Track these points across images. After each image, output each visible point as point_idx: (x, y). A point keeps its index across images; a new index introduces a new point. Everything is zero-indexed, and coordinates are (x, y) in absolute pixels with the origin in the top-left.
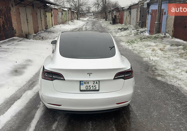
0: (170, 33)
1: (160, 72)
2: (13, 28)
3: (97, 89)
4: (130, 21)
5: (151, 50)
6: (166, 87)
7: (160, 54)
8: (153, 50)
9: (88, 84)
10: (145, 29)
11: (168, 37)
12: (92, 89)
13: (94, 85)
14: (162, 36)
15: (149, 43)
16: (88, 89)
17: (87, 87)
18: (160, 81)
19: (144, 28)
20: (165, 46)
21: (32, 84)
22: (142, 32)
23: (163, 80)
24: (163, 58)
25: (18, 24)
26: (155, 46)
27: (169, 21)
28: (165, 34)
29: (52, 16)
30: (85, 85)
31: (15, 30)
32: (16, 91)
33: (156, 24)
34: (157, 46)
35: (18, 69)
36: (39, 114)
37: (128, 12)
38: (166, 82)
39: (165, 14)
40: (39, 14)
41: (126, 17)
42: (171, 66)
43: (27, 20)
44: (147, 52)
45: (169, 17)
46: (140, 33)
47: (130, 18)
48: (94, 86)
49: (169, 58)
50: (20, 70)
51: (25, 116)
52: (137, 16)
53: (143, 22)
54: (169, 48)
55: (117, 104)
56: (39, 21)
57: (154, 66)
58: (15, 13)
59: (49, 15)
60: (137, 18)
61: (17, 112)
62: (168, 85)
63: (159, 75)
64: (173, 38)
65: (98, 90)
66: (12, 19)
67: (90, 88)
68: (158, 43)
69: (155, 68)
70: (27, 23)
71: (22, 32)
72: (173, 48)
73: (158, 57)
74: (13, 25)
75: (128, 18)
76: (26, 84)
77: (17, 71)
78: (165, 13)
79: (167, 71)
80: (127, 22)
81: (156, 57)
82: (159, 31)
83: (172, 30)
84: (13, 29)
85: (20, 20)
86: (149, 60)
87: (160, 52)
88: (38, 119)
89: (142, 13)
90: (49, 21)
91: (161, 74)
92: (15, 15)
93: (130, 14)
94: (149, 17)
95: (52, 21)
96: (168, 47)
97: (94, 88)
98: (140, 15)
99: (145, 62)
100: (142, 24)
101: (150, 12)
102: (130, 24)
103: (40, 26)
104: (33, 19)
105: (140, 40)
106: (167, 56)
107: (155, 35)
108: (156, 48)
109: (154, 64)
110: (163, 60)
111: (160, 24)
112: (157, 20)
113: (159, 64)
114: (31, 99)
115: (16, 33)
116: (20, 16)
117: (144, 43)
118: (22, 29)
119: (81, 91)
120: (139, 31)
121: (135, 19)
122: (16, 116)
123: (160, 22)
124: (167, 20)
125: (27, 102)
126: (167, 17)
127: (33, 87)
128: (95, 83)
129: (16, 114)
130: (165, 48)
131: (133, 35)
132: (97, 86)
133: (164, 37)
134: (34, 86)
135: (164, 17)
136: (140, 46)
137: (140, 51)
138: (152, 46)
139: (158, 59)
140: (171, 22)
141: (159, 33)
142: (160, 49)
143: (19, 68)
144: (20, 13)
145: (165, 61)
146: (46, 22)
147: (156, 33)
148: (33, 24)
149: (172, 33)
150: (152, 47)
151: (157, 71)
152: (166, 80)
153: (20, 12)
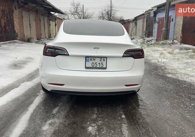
0: (179, 39)
1: (170, 71)
2: (15, 30)
3: (105, 66)
4: (136, 32)
5: (159, 53)
6: (177, 82)
7: (169, 56)
8: (162, 54)
9: (94, 60)
10: (152, 38)
11: (177, 43)
12: (98, 66)
13: (101, 62)
14: (169, 42)
15: (156, 48)
16: (94, 66)
17: (93, 64)
18: (170, 78)
19: (150, 37)
20: (173, 50)
21: (32, 77)
22: (149, 41)
23: (174, 77)
24: (172, 60)
25: (20, 27)
26: (163, 50)
27: (177, 28)
28: (173, 41)
29: (56, 26)
30: (91, 62)
31: (17, 33)
32: (15, 81)
33: (164, 31)
34: (165, 50)
35: (17, 64)
36: (38, 101)
37: (134, 23)
38: (177, 78)
39: (172, 21)
40: (42, 21)
41: (131, 29)
42: (181, 66)
43: (30, 25)
44: (155, 55)
45: (177, 24)
46: (146, 42)
47: (136, 30)
48: (101, 64)
49: (178, 59)
50: (19, 64)
51: (23, 102)
52: (143, 26)
53: (149, 32)
54: (179, 52)
55: (126, 86)
56: (42, 28)
57: (163, 66)
58: (17, 16)
59: (52, 23)
60: (143, 28)
61: (14, 98)
62: (179, 80)
63: (169, 73)
64: (181, 44)
65: (105, 68)
66: (14, 21)
67: (96, 65)
68: (166, 48)
69: (164, 68)
70: (30, 28)
71: (24, 37)
72: (182, 51)
73: (167, 59)
74: (15, 27)
75: (134, 29)
76: (25, 77)
77: (16, 66)
78: (173, 19)
79: (178, 70)
80: (133, 34)
81: (165, 59)
82: (166, 38)
83: (180, 36)
84: (15, 32)
85: (23, 23)
86: (157, 62)
87: (169, 55)
88: (37, 104)
89: (148, 22)
90: (53, 30)
91: (171, 72)
92: (18, 18)
93: (136, 25)
94: (156, 26)
95: (56, 30)
96: (177, 51)
97: (101, 65)
98: (146, 25)
99: (153, 63)
100: (149, 34)
101: (157, 21)
102: (136, 35)
103: (43, 33)
104: (36, 25)
105: (147, 46)
106: (176, 58)
107: (163, 42)
108: (164, 52)
109: (163, 65)
110: (173, 61)
111: (168, 31)
112: (164, 27)
113: (168, 64)
114: (30, 89)
115: (17, 36)
116: (23, 20)
117: (151, 49)
118: (24, 34)
119: (86, 68)
120: (145, 40)
121: (141, 30)
122: (12, 101)
123: (167, 28)
124: (174, 26)
125: (26, 91)
126: (175, 23)
127: (33, 79)
128: (102, 60)
129: (12, 100)
130: (174, 52)
131: (139, 44)
132: (104, 63)
133: (172, 43)
134: (35, 78)
135: (172, 24)
136: (147, 51)
137: (148, 55)
138: (160, 50)
139: (167, 61)
140: (179, 28)
141: (167, 40)
142: (169, 53)
143: (19, 63)
144: (23, 17)
145: (175, 62)
146: (49, 31)
147: (164, 40)
148: (36, 30)
149: (180, 39)
150: (160, 52)
151: (166, 70)
152: (177, 77)
153: (23, 15)
